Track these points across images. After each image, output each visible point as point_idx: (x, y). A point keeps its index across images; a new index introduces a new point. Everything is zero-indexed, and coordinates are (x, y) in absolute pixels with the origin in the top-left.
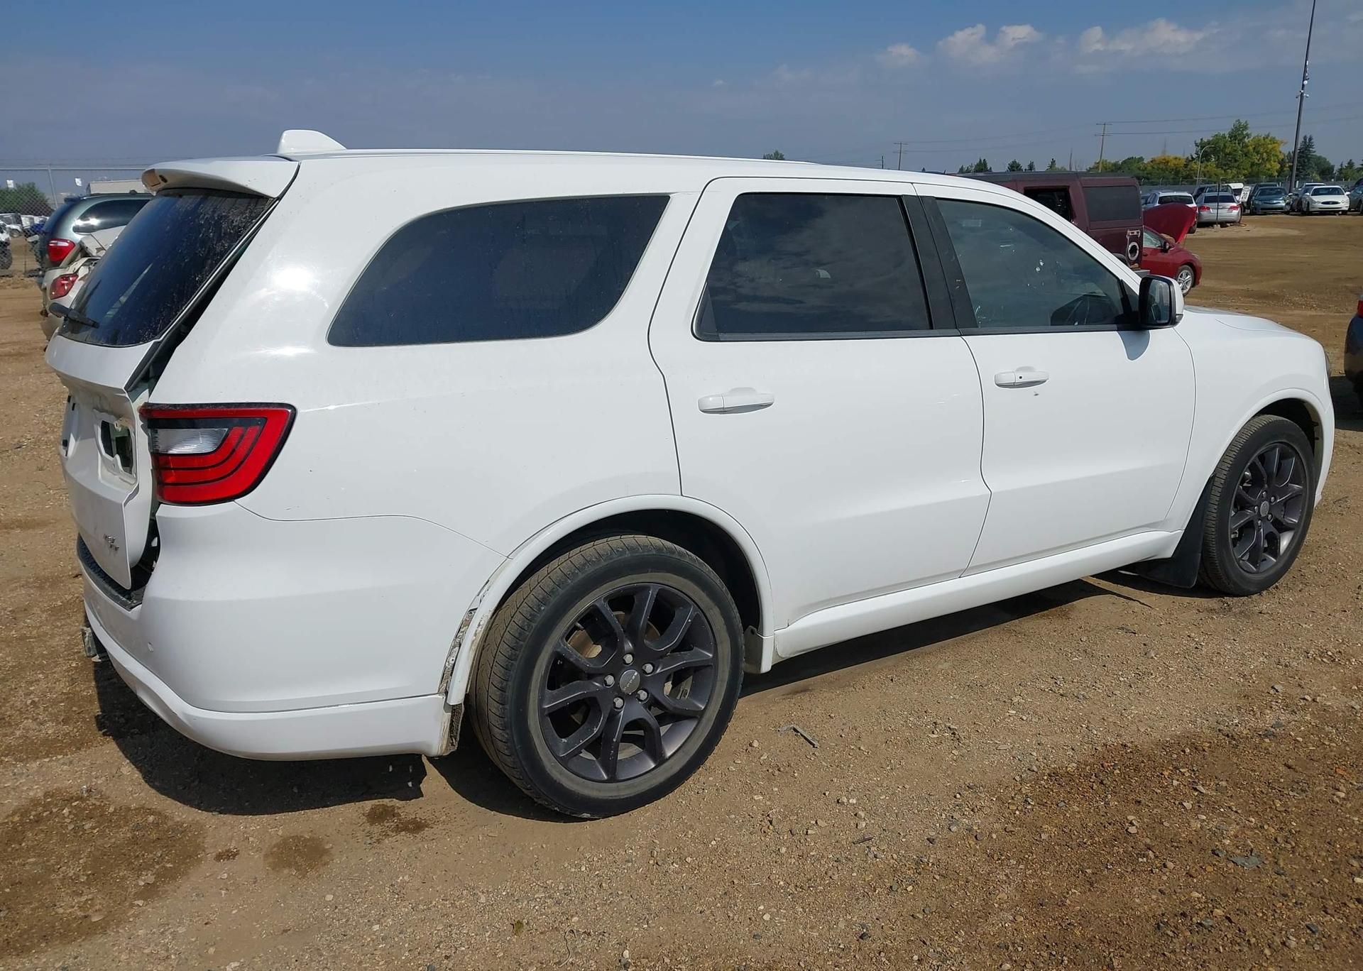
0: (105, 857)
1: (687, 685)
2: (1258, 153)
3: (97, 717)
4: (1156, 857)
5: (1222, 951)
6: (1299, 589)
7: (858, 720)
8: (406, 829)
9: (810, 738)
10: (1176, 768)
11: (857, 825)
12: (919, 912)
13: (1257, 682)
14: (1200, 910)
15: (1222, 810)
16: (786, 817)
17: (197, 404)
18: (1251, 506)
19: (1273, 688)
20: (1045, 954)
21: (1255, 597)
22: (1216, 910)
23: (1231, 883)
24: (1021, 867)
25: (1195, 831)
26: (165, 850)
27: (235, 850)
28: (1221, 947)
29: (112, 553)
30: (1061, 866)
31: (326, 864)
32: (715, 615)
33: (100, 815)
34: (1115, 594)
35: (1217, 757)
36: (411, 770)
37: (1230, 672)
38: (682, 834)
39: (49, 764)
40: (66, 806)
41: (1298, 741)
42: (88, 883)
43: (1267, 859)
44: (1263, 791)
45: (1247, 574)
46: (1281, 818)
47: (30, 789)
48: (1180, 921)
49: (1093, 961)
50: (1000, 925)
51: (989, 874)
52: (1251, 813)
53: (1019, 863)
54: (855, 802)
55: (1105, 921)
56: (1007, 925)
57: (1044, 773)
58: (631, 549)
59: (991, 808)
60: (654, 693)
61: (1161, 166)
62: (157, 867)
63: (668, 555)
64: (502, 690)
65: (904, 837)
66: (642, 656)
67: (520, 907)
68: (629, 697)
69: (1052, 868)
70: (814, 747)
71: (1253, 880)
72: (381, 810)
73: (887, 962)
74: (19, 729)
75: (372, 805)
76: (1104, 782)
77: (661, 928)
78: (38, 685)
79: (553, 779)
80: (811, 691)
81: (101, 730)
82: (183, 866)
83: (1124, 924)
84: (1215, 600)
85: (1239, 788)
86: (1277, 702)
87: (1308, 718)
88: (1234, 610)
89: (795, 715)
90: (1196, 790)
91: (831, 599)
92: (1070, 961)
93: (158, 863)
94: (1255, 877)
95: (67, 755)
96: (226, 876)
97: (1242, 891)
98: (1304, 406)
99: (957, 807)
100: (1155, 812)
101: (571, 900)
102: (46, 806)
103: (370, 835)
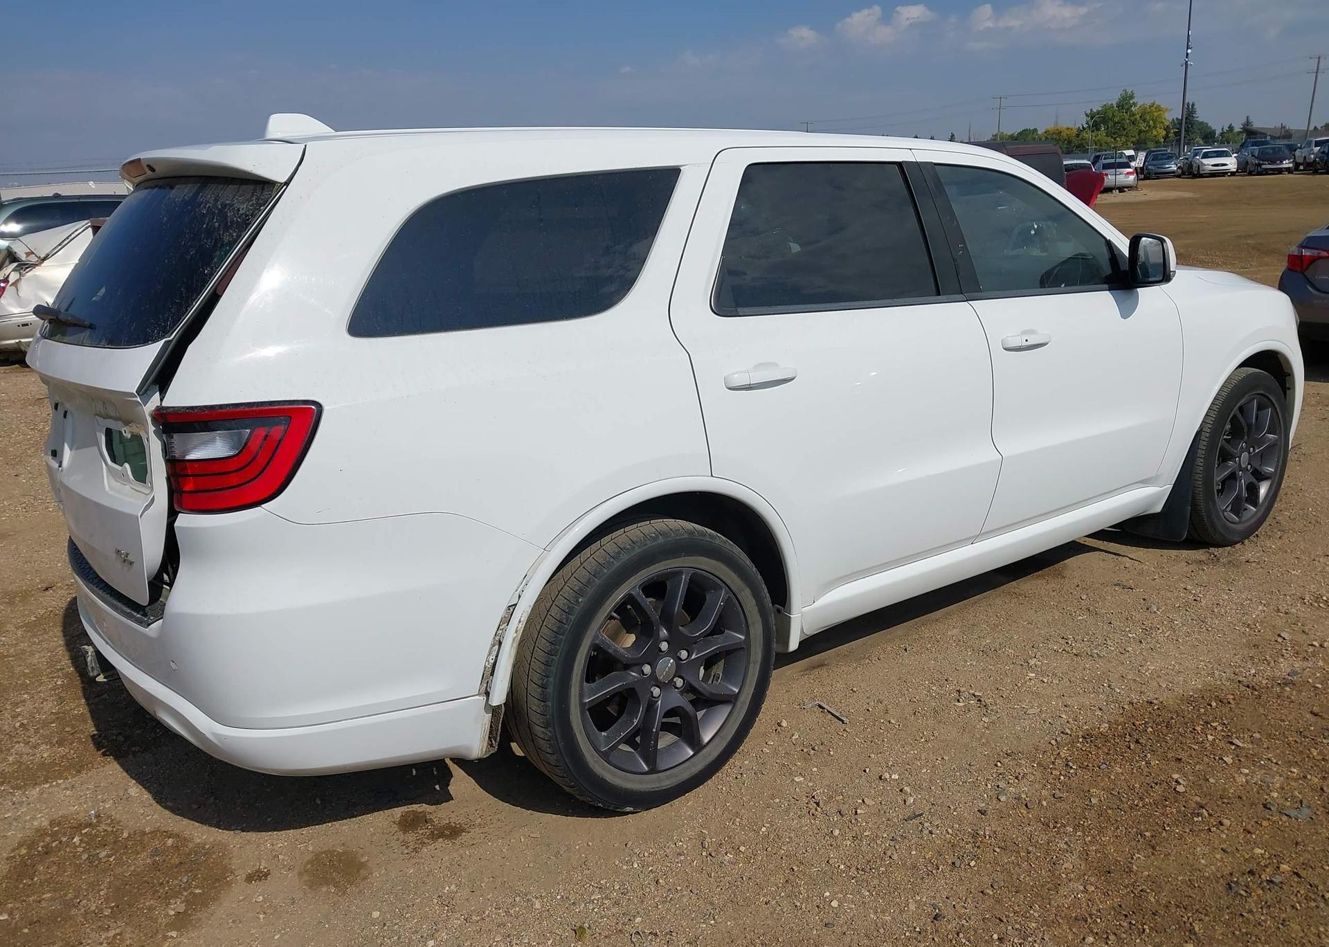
0: (127, 887)
1: (719, 669)
2: (1144, 121)
3: (93, 737)
4: (1210, 815)
5: (1299, 908)
6: (1278, 537)
7: (881, 692)
8: (441, 835)
9: (838, 715)
10: (1207, 723)
11: (905, 801)
12: (987, 888)
13: (1262, 631)
14: (1266, 866)
15: (1262, 762)
16: (831, 797)
17: (216, 405)
18: (1232, 457)
19: (1279, 635)
20: (1125, 924)
21: (1238, 546)
22: (1282, 865)
23: (1289, 836)
24: (1078, 833)
25: (1242, 786)
26: (190, 874)
27: (266, 870)
28: (1297, 904)
29: (126, 568)
30: (1118, 831)
31: (366, 878)
32: (746, 596)
33: (113, 840)
34: (1102, 551)
35: (1244, 709)
36: (435, 773)
37: (1234, 622)
38: (729, 822)
39: (50, 790)
40: (75, 834)
41: (1317, 687)
42: (113, 916)
43: (1318, 809)
44: (1297, 740)
45: (1232, 525)
46: (1321, 766)
47: (33, 818)
48: (1249, 879)
49: (1174, 927)
50: (1073, 896)
51: (1048, 844)
52: (1290, 764)
53: (1075, 830)
54: (897, 777)
55: (1176, 885)
56: (1079, 896)
57: (1078, 736)
58: (662, 534)
59: (1034, 775)
60: (688, 679)
61: (1054, 136)
62: (185, 894)
63: (701, 538)
64: (544, 687)
65: (955, 810)
66: (677, 643)
67: (577, 910)
68: (666, 686)
69: (1110, 833)
70: (843, 723)
71: (1309, 832)
72: (411, 817)
73: (967, 943)
74: (12, 754)
75: (402, 812)
76: (1140, 741)
77: (729, 923)
78: (24, 706)
79: (596, 774)
80: (828, 665)
81: (100, 750)
82: (213, 891)
83: (1195, 887)
84: (1201, 551)
85: (1273, 739)
86: (1287, 650)
87: (1321, 663)
88: (1222, 561)
89: (817, 692)
90: (1232, 743)
91: (854, 573)
92: (1151, 928)
93: (185, 889)
94: (1311, 829)
95: (68, 779)
96: (261, 898)
97: (1302, 844)
98: (1277, 358)
99: (1001, 776)
100: (1197, 769)
101: (629, 899)
102: (54, 835)
103: (405, 844)
